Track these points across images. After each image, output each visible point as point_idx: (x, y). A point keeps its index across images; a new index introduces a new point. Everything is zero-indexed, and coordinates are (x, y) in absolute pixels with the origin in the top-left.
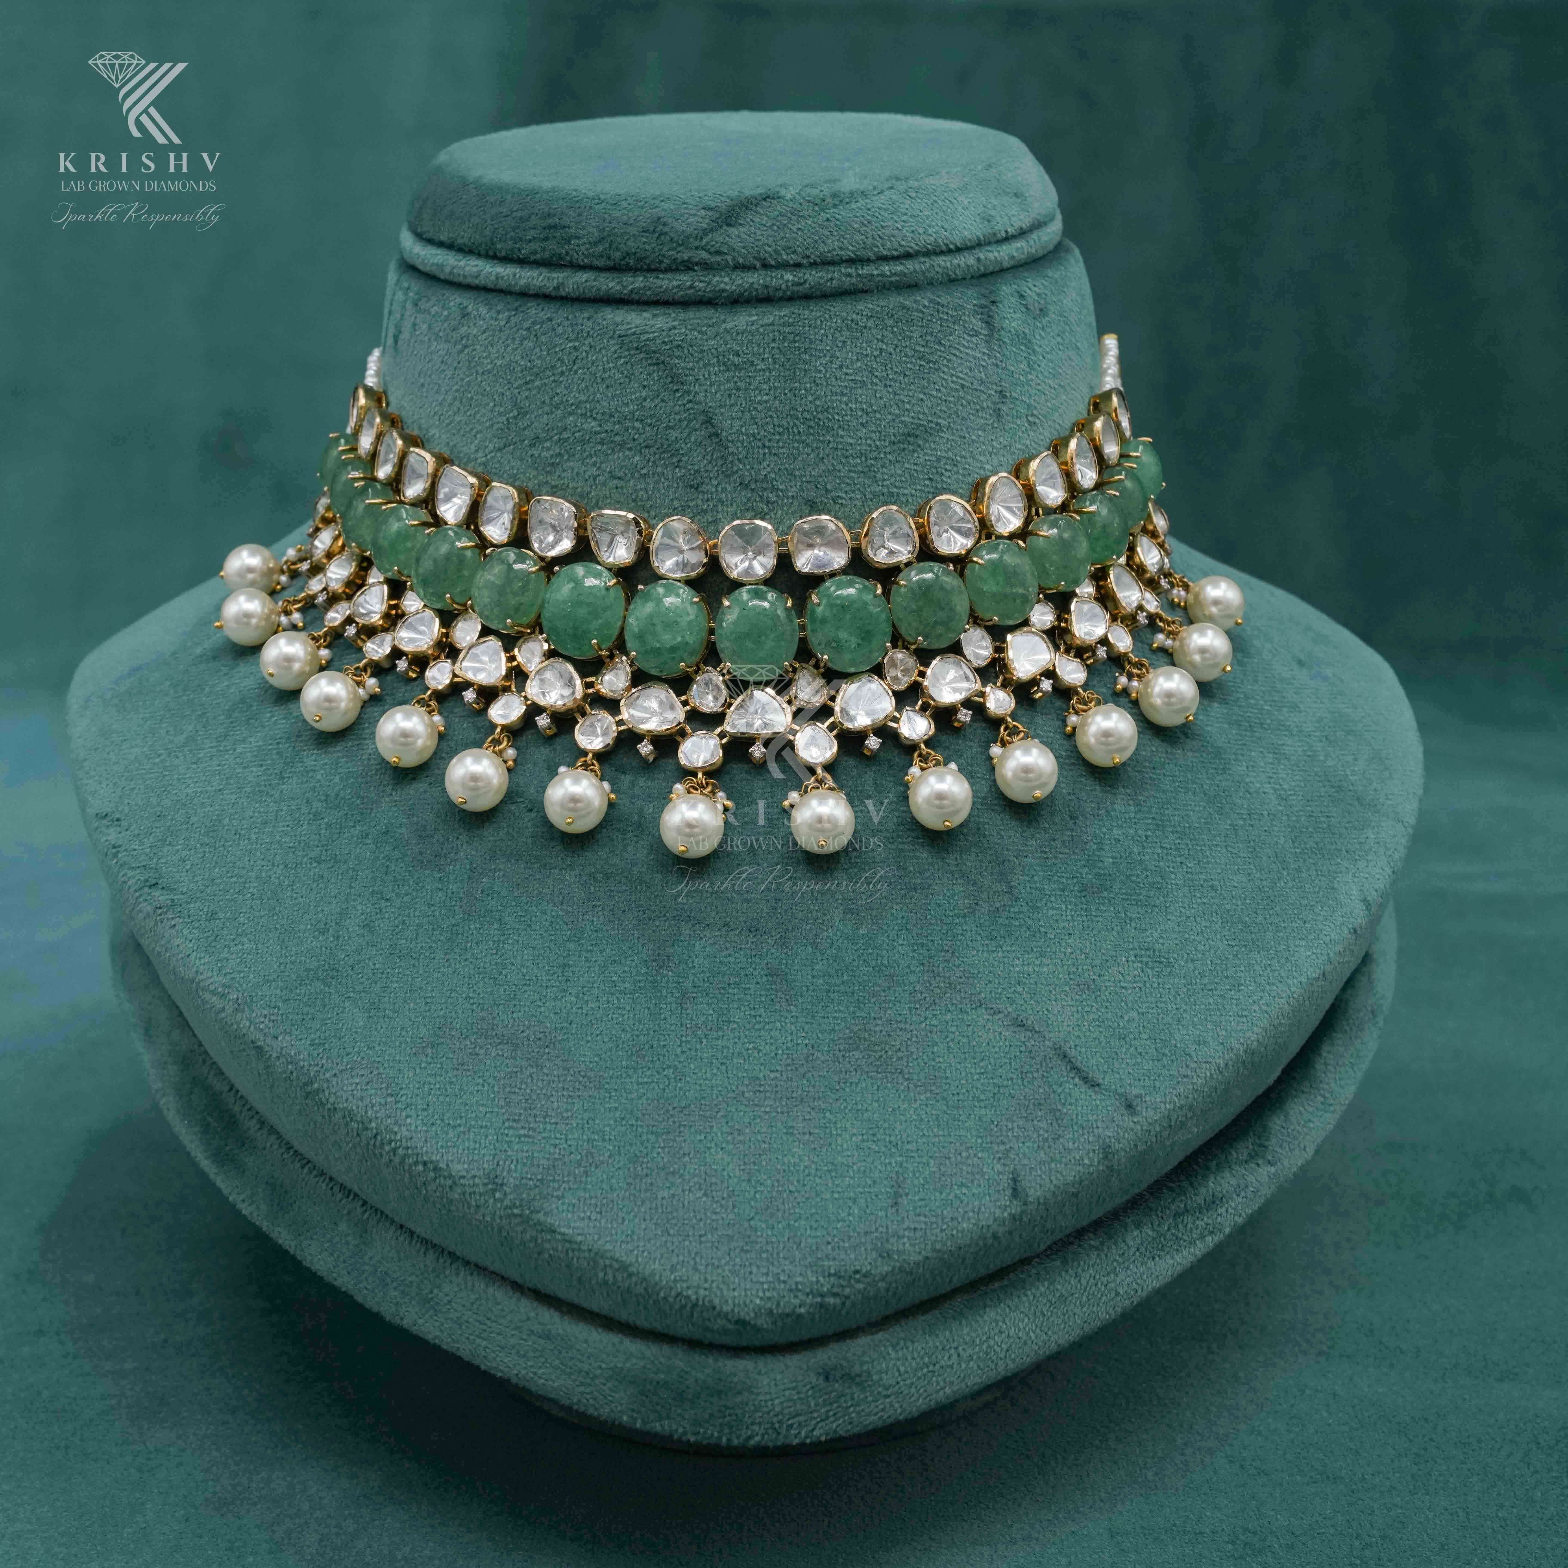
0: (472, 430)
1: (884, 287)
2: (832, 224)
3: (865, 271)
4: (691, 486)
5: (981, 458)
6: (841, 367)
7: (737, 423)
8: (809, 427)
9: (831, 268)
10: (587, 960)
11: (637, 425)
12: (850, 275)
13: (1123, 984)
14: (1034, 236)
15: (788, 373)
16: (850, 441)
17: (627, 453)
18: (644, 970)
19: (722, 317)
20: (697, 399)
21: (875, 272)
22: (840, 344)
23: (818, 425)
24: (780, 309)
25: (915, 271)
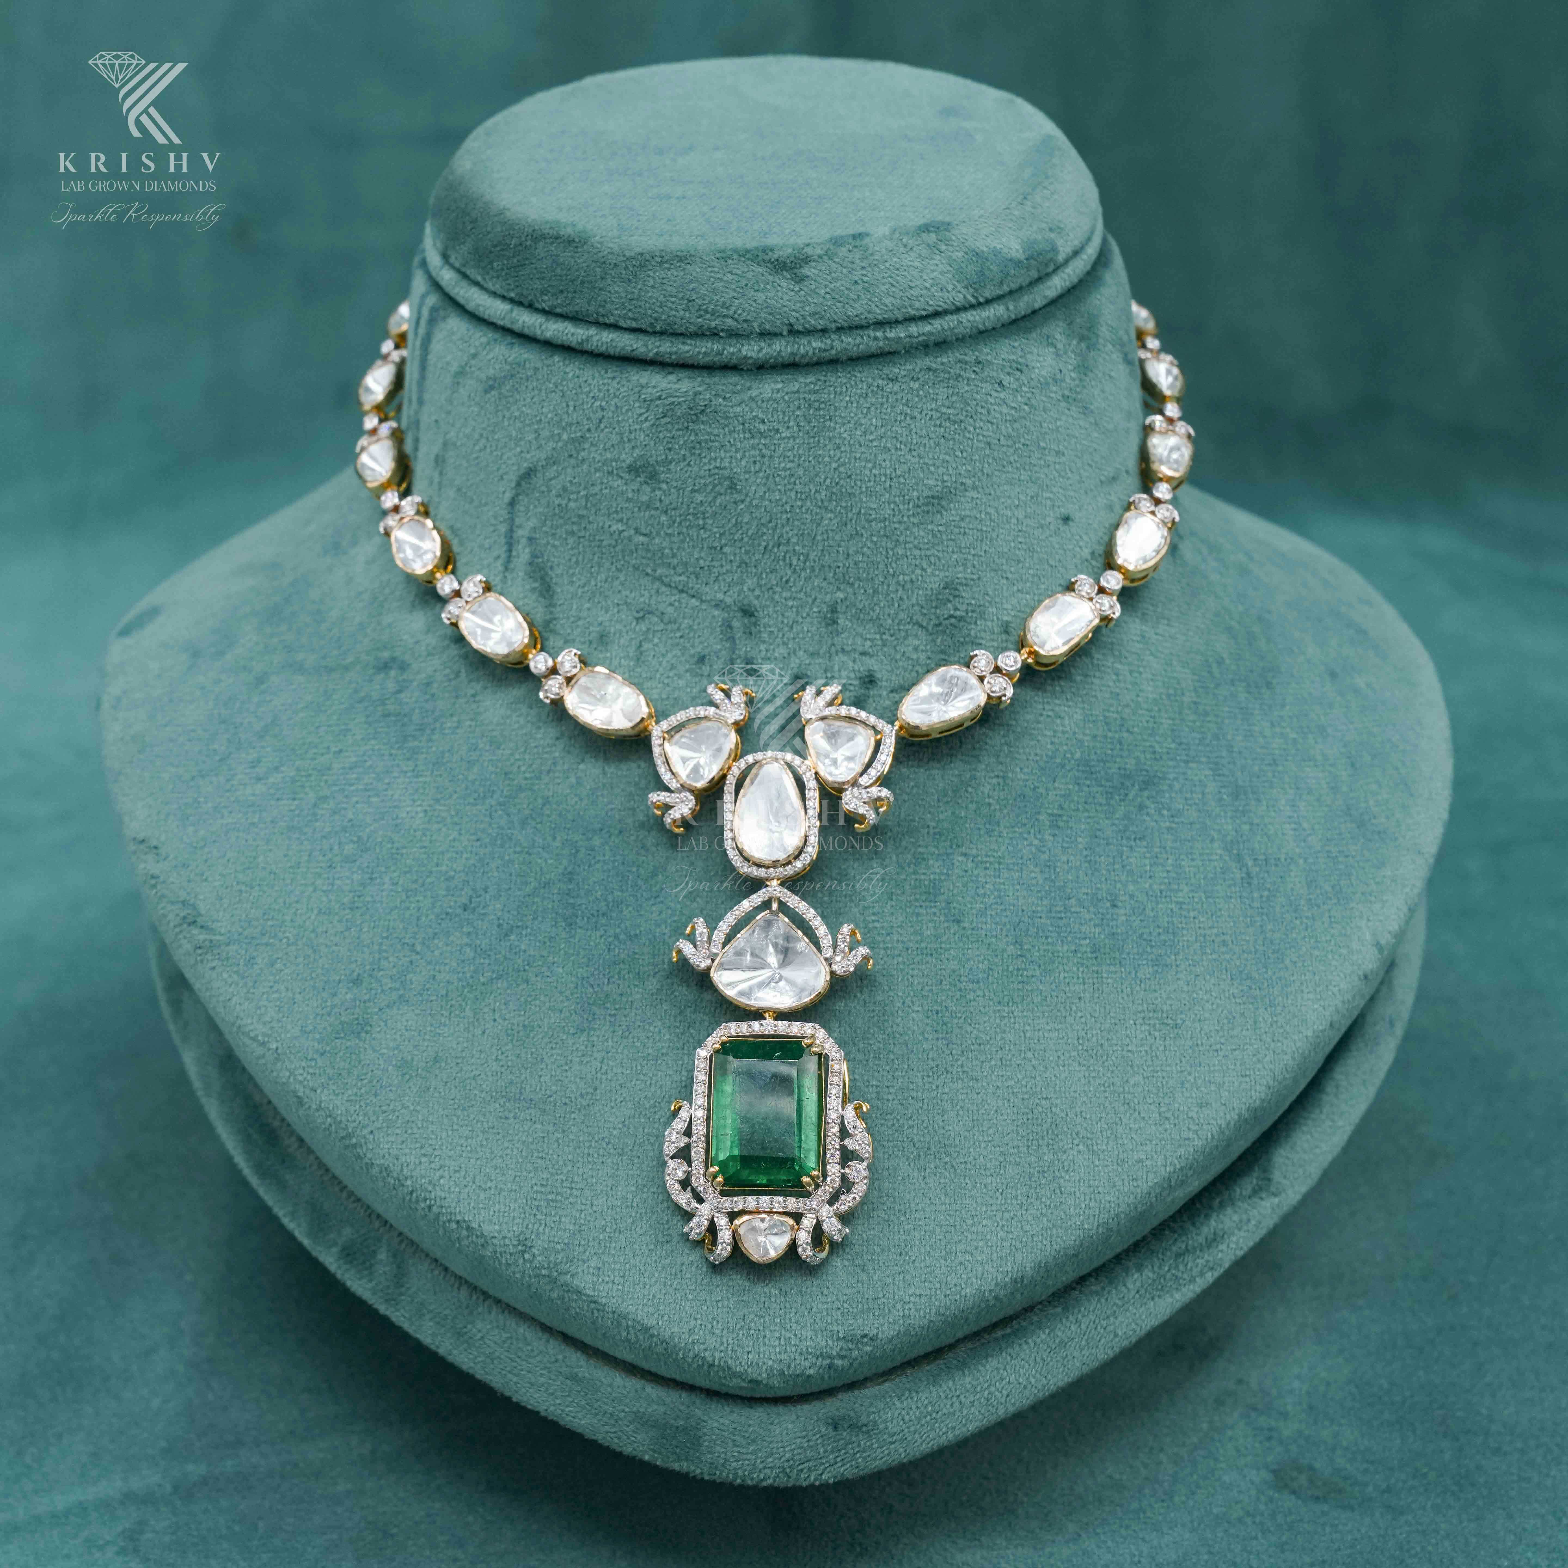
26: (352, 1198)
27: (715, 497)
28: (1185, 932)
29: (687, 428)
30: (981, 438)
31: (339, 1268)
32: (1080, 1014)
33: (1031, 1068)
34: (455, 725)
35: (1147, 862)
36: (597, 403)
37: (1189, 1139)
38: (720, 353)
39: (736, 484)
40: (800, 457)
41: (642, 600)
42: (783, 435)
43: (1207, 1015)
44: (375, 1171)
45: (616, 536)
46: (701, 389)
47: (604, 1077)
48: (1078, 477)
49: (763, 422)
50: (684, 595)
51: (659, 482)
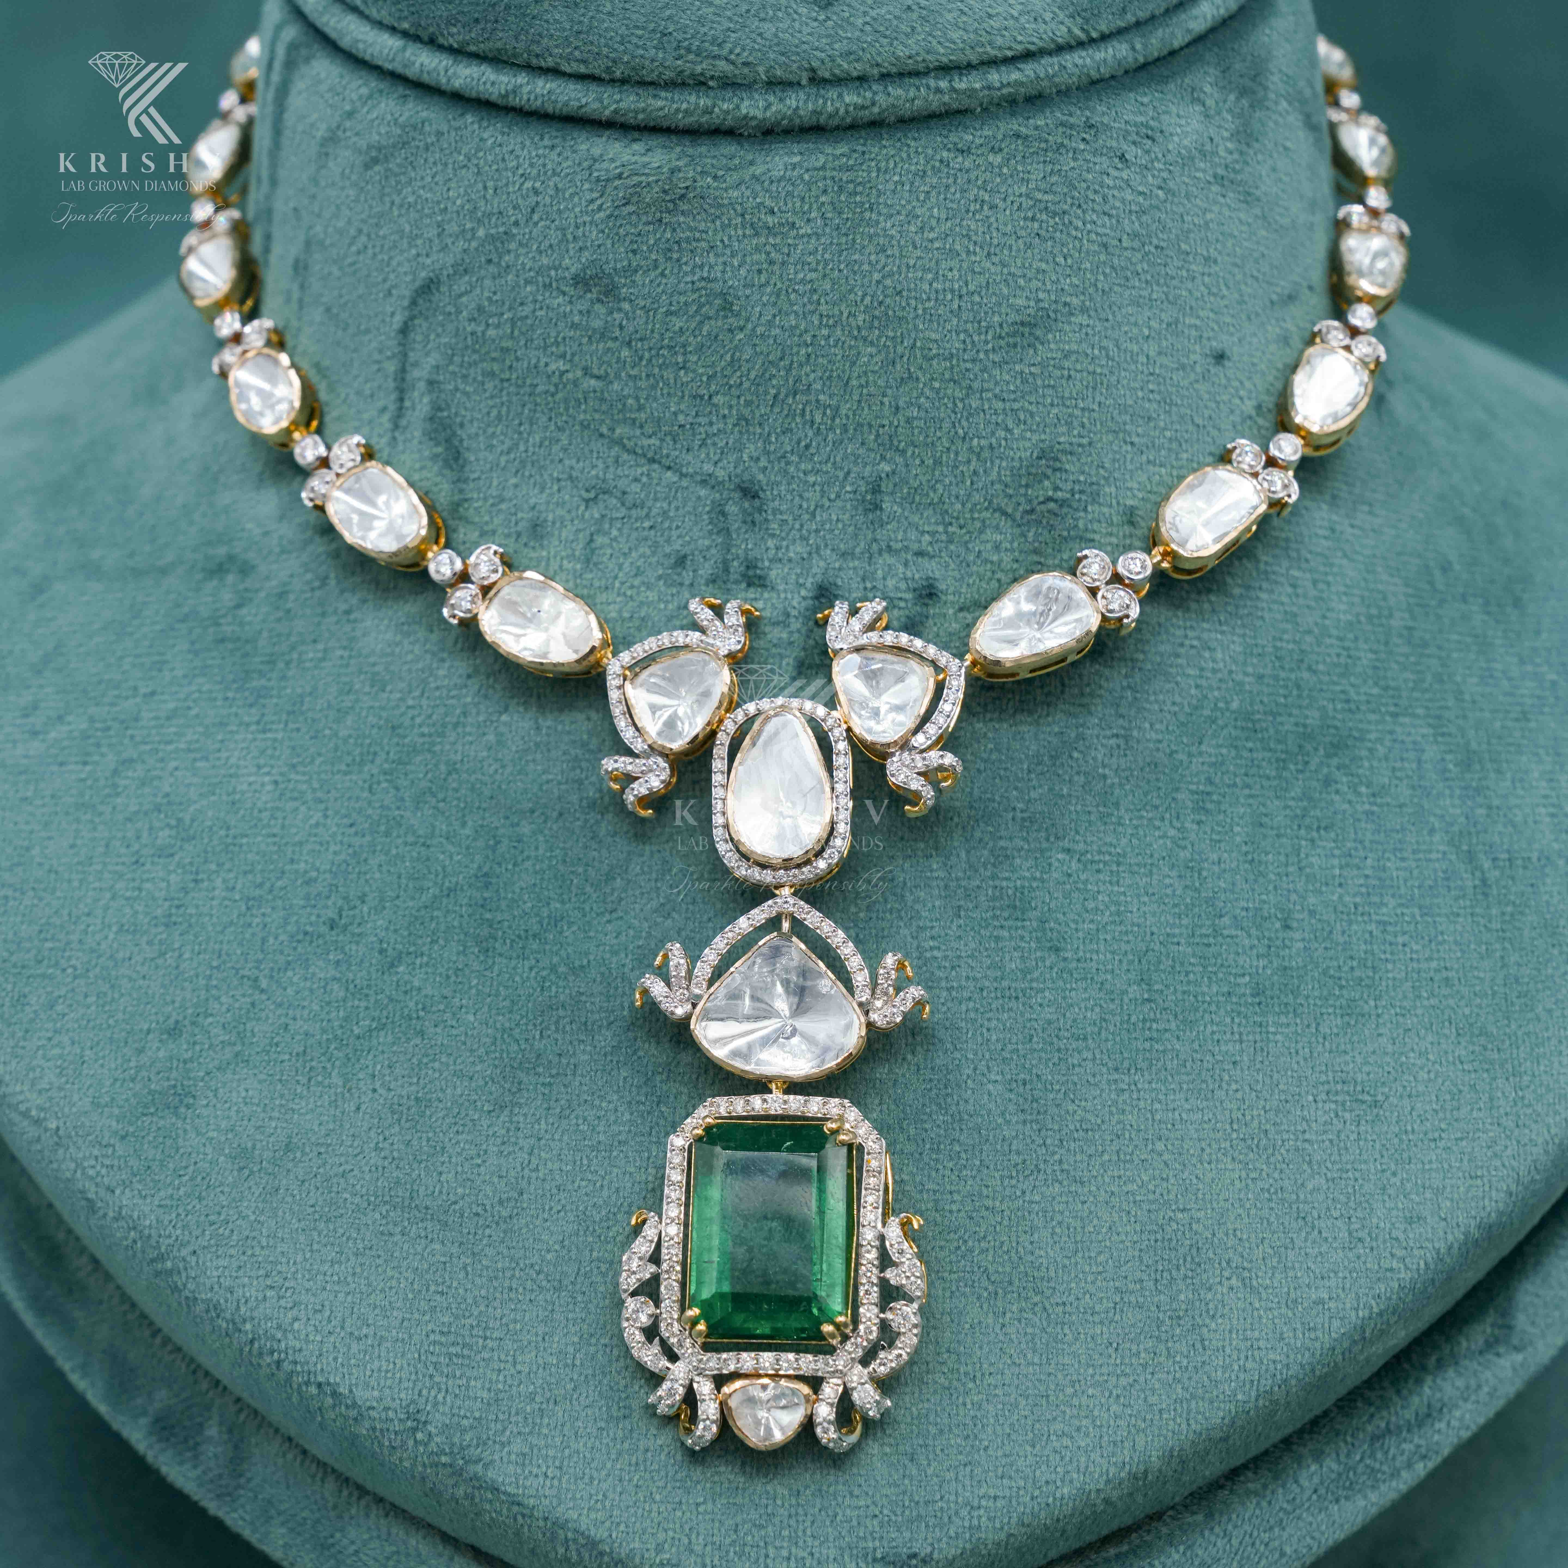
26: (169, 1347)
27: (701, 323)
28: (1390, 966)
29: (660, 221)
30: (1093, 236)
31: (150, 1447)
32: (1234, 1087)
33: (1162, 1166)
34: (320, 655)
35: (1336, 862)
36: (528, 184)
37: (1391, 1270)
38: (708, 111)
39: (732, 304)
40: (826, 264)
41: (593, 473)
42: (802, 232)
43: (1421, 1088)
44: (200, 1308)
45: (555, 379)
46: (680, 163)
47: (534, 1175)
48: (1236, 296)
49: (772, 212)
50: (656, 466)
51: (619, 301)
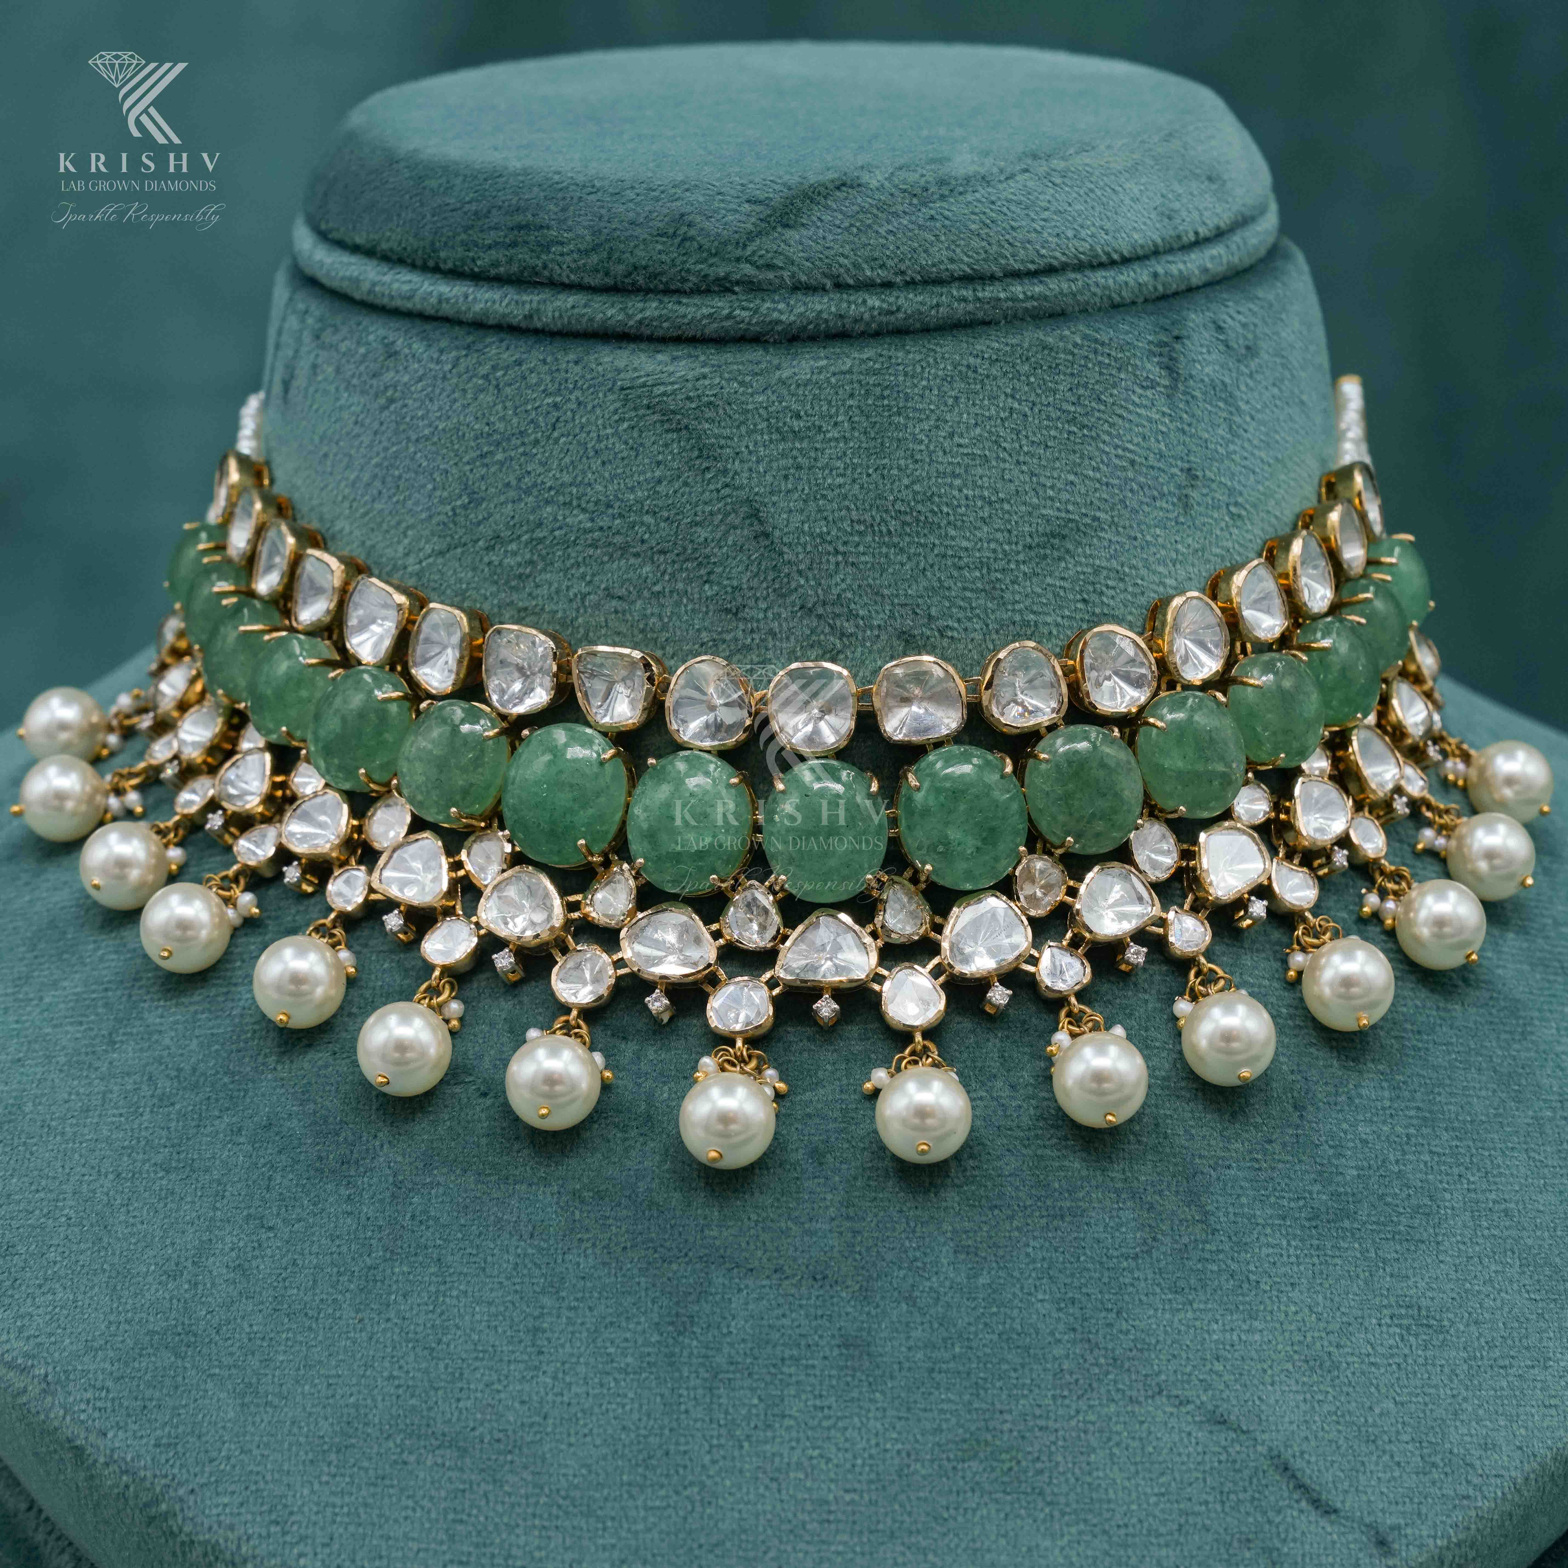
0: (399, 523)
1: (1015, 316)
2: (938, 225)
3: (987, 292)
4: (728, 611)
5: (1161, 569)
6: (951, 435)
7: (797, 518)
8: (904, 523)
9: (938, 289)
10: (570, 1322)
11: (648, 519)
12: (965, 300)
13: (1372, 1360)
14: (1237, 238)
15: (872, 444)
16: (965, 544)
17: (632, 561)
18: (655, 1338)
19: (776, 362)
20: (737, 482)
21: (1002, 295)
22: (950, 402)
23: (918, 521)
24: (861, 350)
25: (1061, 293)
